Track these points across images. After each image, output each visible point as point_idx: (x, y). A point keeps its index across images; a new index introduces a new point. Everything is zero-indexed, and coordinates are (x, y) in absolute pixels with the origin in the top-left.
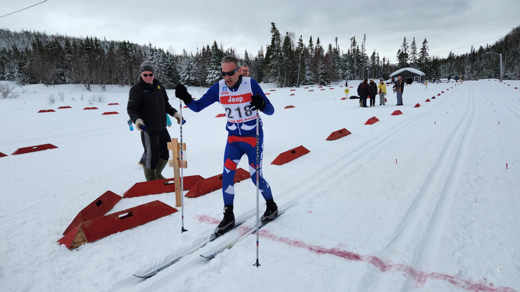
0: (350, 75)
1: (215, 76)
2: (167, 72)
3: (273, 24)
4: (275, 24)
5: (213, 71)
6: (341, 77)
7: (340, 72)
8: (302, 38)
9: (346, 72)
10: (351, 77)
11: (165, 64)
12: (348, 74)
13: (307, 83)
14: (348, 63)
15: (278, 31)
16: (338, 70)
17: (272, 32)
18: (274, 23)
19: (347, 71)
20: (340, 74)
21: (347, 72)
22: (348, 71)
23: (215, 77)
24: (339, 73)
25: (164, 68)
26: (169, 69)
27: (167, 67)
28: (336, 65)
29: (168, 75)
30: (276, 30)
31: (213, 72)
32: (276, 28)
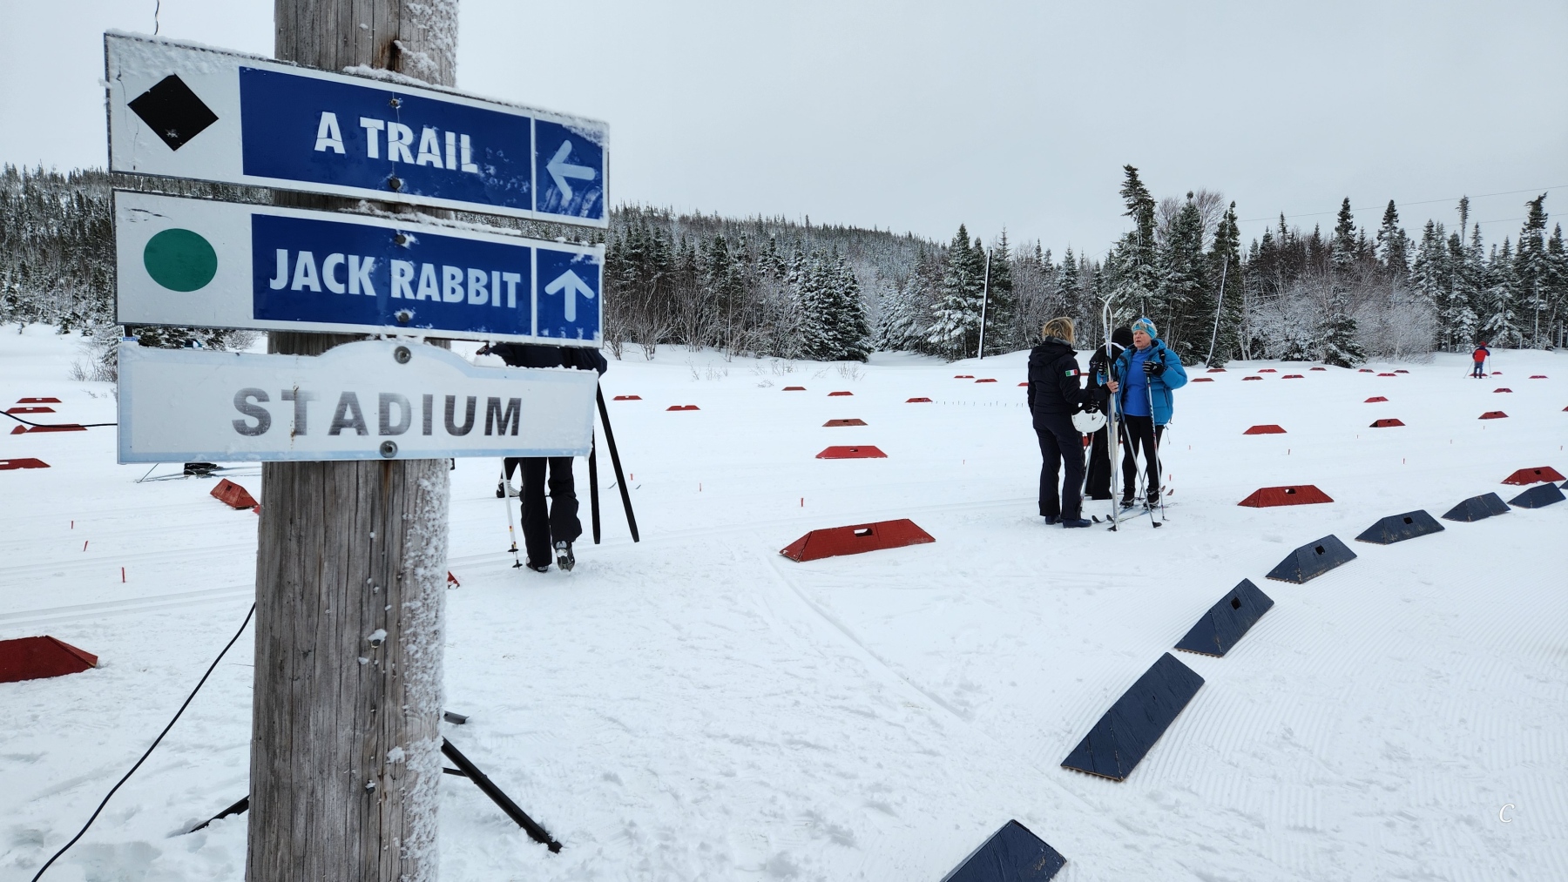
0: (1510, 329)
1: (951, 325)
2: (826, 314)
3: (1131, 171)
4: (1136, 170)
5: (947, 312)
6: (1468, 337)
7: (1465, 319)
8: (1233, 209)
9: (1492, 321)
10: (1510, 337)
11: (823, 291)
12: (1501, 328)
13: (1297, 355)
14: (1501, 289)
15: (1145, 191)
16: (1460, 314)
17: (1126, 194)
18: (1134, 167)
19: (1495, 317)
20: (1465, 327)
21: (1496, 321)
22: (1499, 316)
23: (950, 331)
24: (1461, 322)
25: (819, 303)
26: (832, 305)
27: (827, 300)
28: (1453, 296)
29: (826, 322)
30: (1141, 189)
31: (946, 316)
32: (1139, 183)
